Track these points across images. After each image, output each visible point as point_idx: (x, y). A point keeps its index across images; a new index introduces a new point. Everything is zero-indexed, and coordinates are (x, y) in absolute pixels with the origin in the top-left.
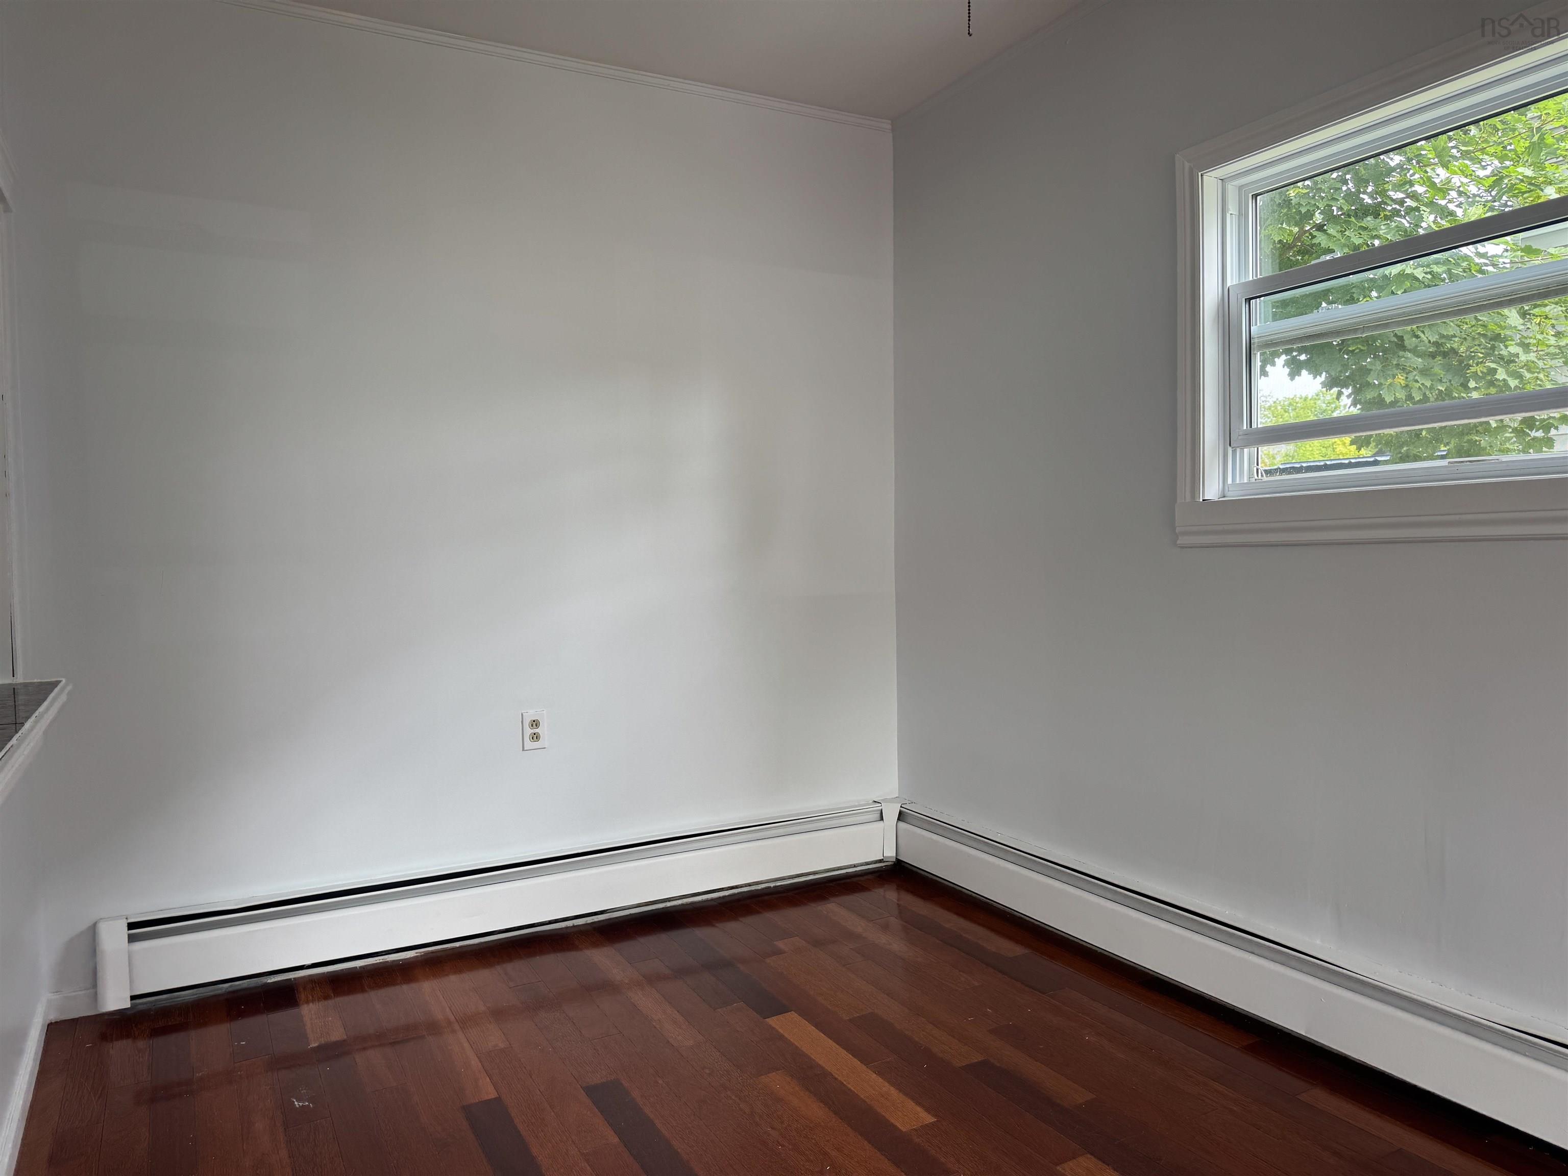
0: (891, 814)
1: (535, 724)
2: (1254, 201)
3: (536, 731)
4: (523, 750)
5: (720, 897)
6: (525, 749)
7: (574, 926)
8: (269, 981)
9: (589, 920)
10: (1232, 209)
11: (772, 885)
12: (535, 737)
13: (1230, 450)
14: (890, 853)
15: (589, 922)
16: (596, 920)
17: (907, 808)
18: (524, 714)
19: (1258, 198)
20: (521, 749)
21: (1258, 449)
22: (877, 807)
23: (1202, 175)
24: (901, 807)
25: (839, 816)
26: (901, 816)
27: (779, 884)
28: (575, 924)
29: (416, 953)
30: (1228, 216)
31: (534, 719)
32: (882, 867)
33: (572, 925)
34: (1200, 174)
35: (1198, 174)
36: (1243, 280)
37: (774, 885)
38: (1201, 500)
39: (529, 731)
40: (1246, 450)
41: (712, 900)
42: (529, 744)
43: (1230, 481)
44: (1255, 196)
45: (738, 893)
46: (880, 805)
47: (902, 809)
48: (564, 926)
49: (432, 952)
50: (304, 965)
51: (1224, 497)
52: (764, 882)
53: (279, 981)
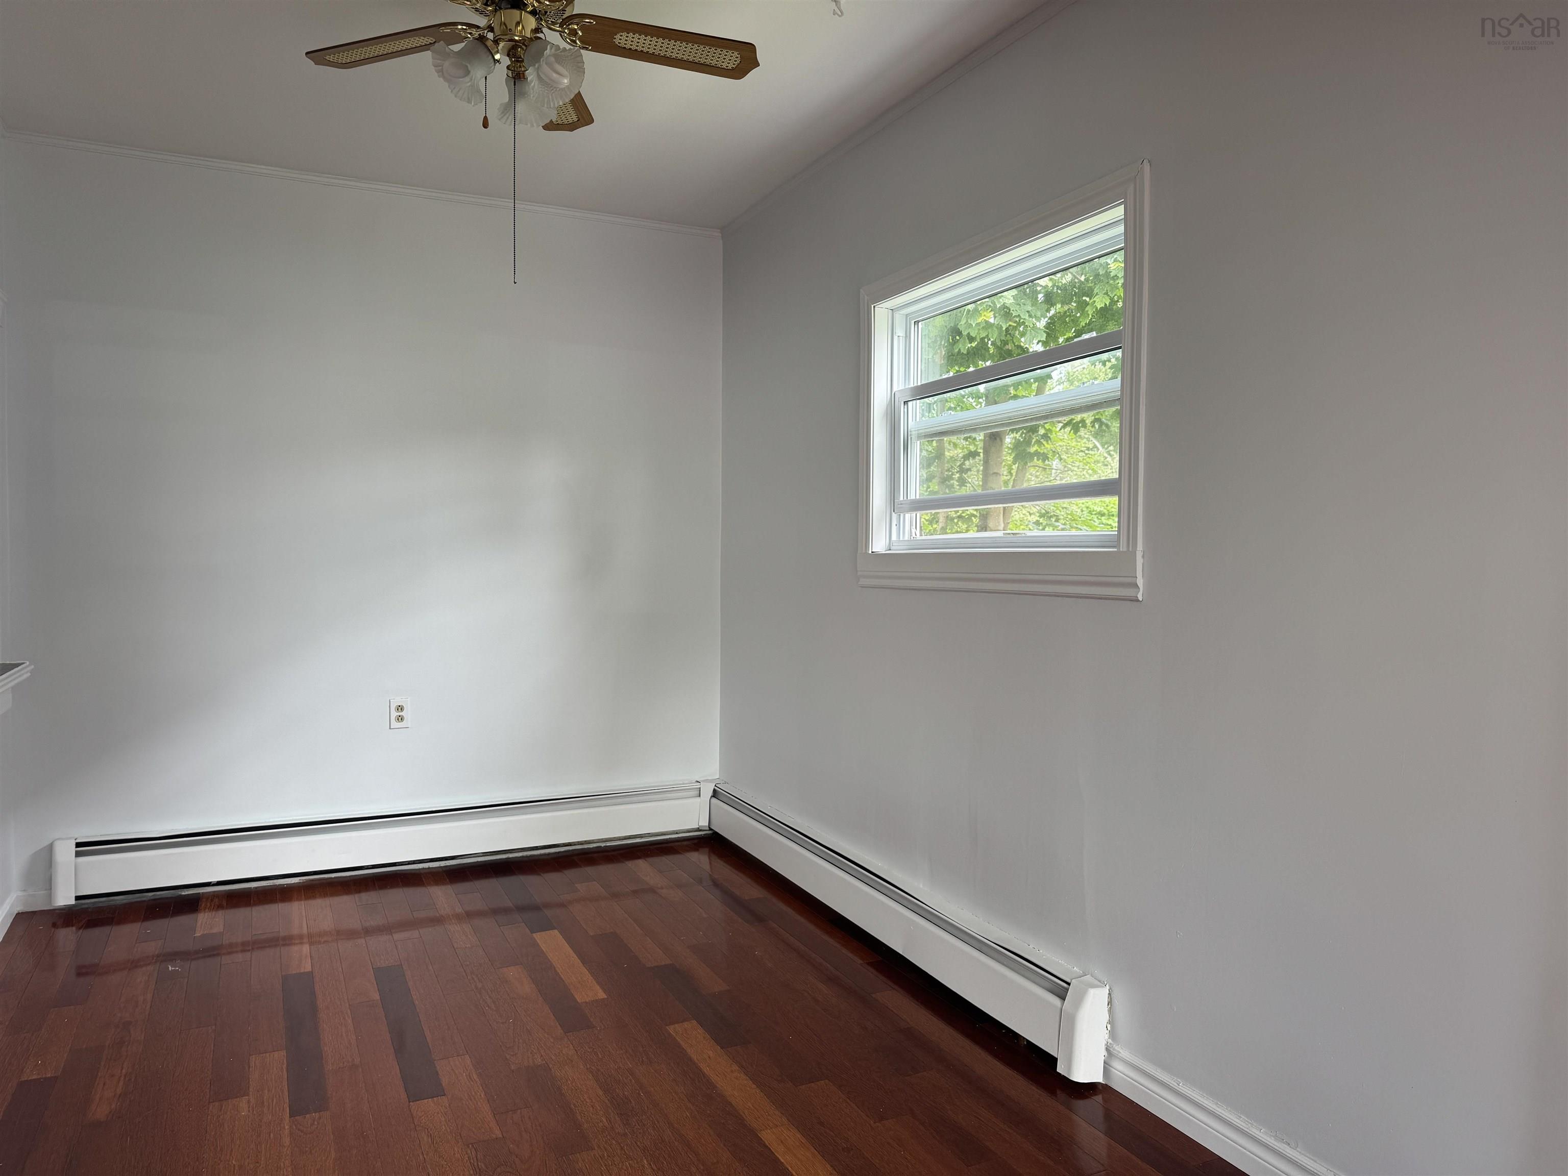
0: (707, 791)
1: (400, 708)
2: (916, 326)
3: (401, 714)
4: (390, 729)
5: (556, 853)
6: (392, 727)
7: (429, 868)
8: (183, 894)
9: (443, 864)
10: (900, 332)
11: (603, 845)
12: (400, 719)
13: (894, 516)
14: (704, 823)
15: (442, 865)
16: (449, 864)
17: (720, 787)
18: (391, 701)
19: (920, 323)
20: (388, 728)
21: (916, 515)
22: (697, 786)
23: (874, 307)
24: (715, 786)
25: (664, 792)
26: (715, 794)
27: (608, 844)
28: (431, 866)
29: (300, 880)
30: (896, 338)
31: (399, 705)
32: (701, 835)
33: (427, 867)
34: (872, 306)
35: (871, 307)
36: (907, 387)
37: (604, 845)
38: (870, 552)
39: (395, 714)
40: (908, 516)
41: (549, 854)
42: (395, 724)
43: (894, 538)
44: (917, 323)
45: (572, 850)
46: (699, 784)
47: (715, 787)
48: (421, 868)
49: (313, 880)
50: (211, 882)
51: (890, 550)
52: (595, 841)
53: (188, 895)
